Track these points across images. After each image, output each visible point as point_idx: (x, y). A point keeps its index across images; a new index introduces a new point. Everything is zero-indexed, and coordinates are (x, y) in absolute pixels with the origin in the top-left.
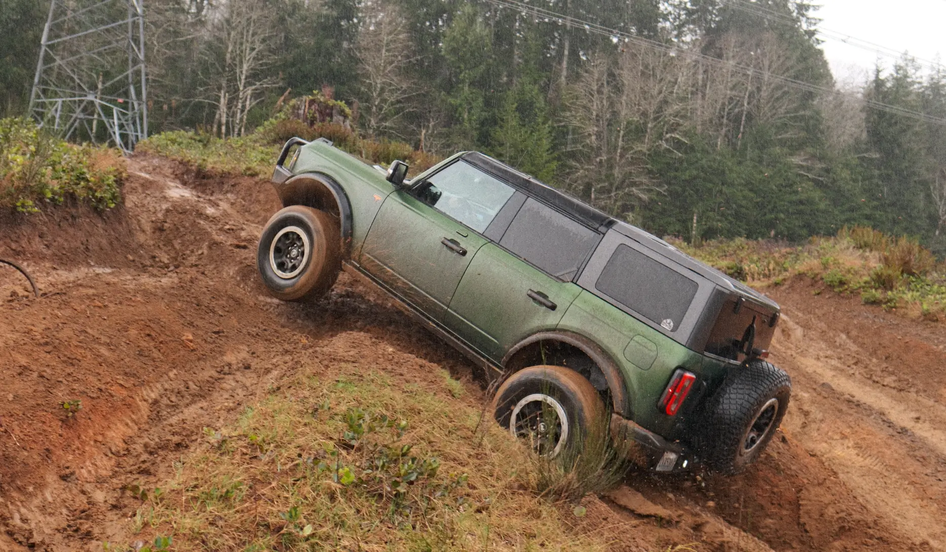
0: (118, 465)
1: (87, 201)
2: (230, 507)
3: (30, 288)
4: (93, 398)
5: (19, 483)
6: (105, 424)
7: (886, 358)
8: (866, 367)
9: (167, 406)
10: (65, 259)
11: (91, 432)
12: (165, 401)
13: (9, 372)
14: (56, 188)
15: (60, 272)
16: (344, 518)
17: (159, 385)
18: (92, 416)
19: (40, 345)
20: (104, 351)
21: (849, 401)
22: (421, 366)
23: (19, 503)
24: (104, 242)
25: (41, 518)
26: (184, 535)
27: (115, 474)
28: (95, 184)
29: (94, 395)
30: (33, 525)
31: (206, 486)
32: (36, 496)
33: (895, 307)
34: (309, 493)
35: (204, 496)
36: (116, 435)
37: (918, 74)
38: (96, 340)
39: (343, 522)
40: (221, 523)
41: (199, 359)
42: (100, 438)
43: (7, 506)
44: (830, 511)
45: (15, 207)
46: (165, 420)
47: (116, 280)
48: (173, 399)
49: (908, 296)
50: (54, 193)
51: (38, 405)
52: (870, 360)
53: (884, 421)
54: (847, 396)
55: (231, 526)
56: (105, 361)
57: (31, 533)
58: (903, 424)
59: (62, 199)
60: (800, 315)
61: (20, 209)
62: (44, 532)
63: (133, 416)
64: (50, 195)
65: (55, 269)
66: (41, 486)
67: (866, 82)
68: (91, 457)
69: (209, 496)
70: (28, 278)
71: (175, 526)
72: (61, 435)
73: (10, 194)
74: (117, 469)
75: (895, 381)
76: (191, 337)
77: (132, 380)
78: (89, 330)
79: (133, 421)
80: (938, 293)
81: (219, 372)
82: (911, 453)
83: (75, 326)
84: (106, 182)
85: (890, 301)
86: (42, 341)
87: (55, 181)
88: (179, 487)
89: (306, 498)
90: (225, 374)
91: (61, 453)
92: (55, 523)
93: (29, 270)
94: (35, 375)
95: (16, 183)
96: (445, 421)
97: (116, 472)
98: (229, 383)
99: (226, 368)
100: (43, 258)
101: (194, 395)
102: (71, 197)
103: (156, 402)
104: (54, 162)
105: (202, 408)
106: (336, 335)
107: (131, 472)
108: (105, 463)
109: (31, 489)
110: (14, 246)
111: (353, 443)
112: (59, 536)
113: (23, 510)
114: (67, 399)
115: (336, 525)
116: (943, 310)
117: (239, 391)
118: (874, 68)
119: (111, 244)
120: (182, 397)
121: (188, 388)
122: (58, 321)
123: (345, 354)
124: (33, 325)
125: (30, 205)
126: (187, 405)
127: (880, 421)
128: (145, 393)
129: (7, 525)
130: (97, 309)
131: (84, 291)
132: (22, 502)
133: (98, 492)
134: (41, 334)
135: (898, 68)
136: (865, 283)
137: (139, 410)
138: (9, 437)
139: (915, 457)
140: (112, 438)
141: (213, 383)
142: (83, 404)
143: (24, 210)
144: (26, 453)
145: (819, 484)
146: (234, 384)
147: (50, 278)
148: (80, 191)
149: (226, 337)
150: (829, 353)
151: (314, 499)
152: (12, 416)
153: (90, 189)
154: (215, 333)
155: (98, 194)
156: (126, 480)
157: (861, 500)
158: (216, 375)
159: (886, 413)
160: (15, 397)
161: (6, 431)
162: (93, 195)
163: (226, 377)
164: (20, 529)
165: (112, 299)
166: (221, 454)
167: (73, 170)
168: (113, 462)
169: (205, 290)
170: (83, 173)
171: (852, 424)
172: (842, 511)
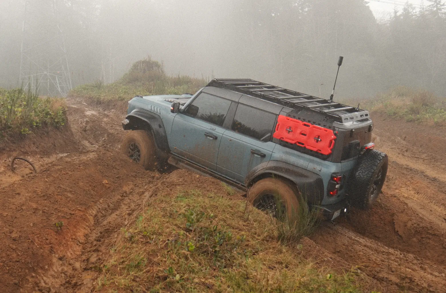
0: (84, 249)
1: (52, 124)
2: (141, 270)
3: (32, 168)
4: (68, 218)
5: (41, 265)
6: (75, 230)
7: (421, 146)
8: (412, 151)
9: (102, 217)
10: (46, 153)
11: (69, 235)
12: (100, 214)
13: (29, 212)
14: (38, 121)
15: (45, 159)
16: (193, 268)
17: (96, 207)
18: (69, 227)
19: (41, 197)
20: (69, 195)
21: (407, 168)
22: (213, 182)
23: (42, 275)
24: (62, 141)
25: (53, 280)
26: (122, 288)
27: (83, 253)
28: (54, 116)
29: (69, 217)
30: (50, 284)
31: (128, 261)
32: (50, 270)
33: (422, 122)
34: (175, 257)
35: (128, 267)
36: (80, 234)
37: (414, 11)
38: (65, 190)
39: (193, 270)
40: (138, 279)
41: (112, 191)
42: (74, 237)
43: (37, 277)
44: (409, 224)
45: (21, 132)
46: (101, 223)
47: (69, 160)
48: (103, 212)
49: (427, 116)
50: (37, 123)
51: (45, 226)
52: (413, 148)
53: (424, 176)
54: (405, 166)
55: (143, 280)
56: (71, 200)
57: (50, 289)
58: (434, 176)
59: (41, 125)
60: (377, 130)
61: (23, 133)
62: (55, 287)
63: (87, 224)
64: (35, 124)
65: (42, 158)
66: (51, 265)
67: (391, 18)
68: (71, 247)
69: (130, 266)
70: (31, 164)
71: (117, 284)
72: (56, 239)
73: (18, 127)
74: (83, 251)
75: (426, 156)
76: (107, 182)
77: (84, 207)
78: (61, 186)
79: (87, 226)
80: (440, 112)
81: (122, 196)
82: (440, 190)
83: (55, 185)
84: (59, 114)
85: (418, 119)
86: (42, 195)
87: (37, 118)
88: (115, 263)
89: (174, 260)
90: (124, 197)
91: (57, 247)
92: (60, 281)
93: (31, 160)
94: (41, 212)
95: (20, 121)
96: (230, 210)
97: (83, 252)
98: (127, 201)
99: (125, 194)
100: (36, 153)
101: (112, 209)
102: (45, 123)
103: (96, 215)
104: (35, 108)
105: (116, 215)
106: (171, 172)
107: (90, 251)
108: (78, 248)
109: (47, 267)
110: (23, 150)
111: (191, 228)
112: (62, 288)
113: (45, 278)
114: (57, 221)
115: (190, 272)
116: (444, 120)
117: (132, 204)
118: (394, 11)
119: (65, 142)
120: (107, 211)
121: (109, 206)
122: (47, 184)
123: (178, 181)
124: (37, 188)
125: (27, 130)
126: (110, 214)
127: (423, 176)
128: (90, 211)
129: (38, 287)
130: (63, 175)
131: (57, 167)
132: (43, 274)
133: (77, 263)
134: (40, 192)
135: (405, 10)
136: (406, 112)
137: (89, 221)
138: (34, 244)
139: (442, 191)
140: (79, 236)
141: (120, 202)
142: (64, 222)
143: (25, 133)
144: (42, 251)
145: (402, 212)
146: (129, 201)
147: (40, 162)
148: (48, 120)
149: (122, 179)
150: (394, 146)
151: (178, 260)
152: (33, 233)
153: (52, 118)
154: (117, 178)
155: (56, 120)
156: (88, 255)
157: (420, 215)
158: (120, 198)
159: (425, 171)
160: (34, 224)
161: (32, 241)
162: (54, 121)
163: (125, 198)
164: (45, 287)
165: (70, 169)
166: (132, 243)
167: (43, 111)
168: (81, 247)
169: (110, 158)
170: (48, 112)
171: (410, 179)
172: (415, 224)
